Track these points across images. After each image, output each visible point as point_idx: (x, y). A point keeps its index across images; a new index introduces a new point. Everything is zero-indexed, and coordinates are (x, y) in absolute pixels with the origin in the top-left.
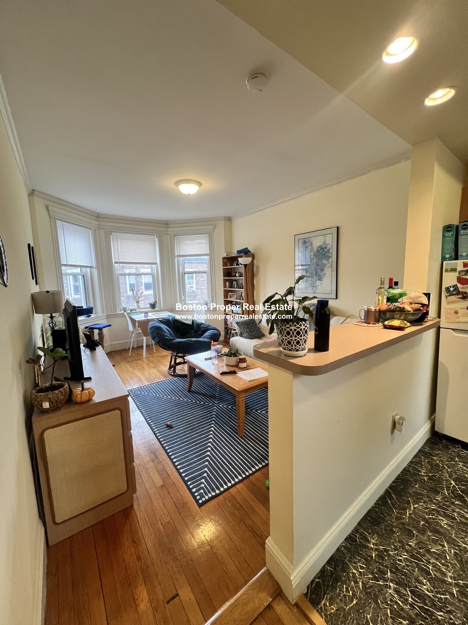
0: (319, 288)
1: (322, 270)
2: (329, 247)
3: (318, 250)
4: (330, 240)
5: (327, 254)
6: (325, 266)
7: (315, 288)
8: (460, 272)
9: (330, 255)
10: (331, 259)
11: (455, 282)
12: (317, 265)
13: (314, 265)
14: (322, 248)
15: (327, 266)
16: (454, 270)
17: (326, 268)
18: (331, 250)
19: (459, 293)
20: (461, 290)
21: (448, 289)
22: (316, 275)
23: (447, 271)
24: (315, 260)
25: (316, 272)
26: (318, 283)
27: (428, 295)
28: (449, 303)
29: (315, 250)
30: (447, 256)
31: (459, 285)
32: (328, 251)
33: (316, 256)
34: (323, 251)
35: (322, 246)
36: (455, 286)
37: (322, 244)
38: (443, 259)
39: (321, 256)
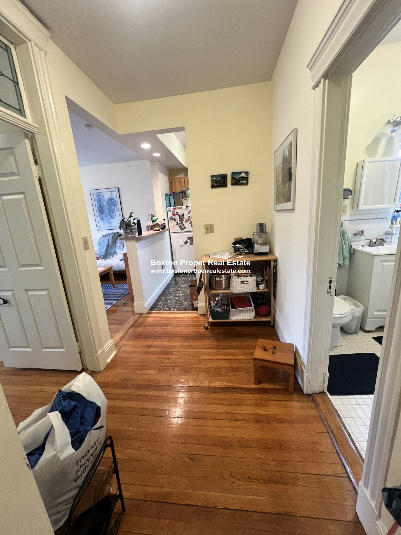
0: (113, 223)
1: (113, 212)
2: (115, 199)
3: (108, 201)
4: (115, 195)
5: (114, 203)
6: (115, 210)
7: (110, 223)
8: (172, 211)
9: (117, 204)
10: (117, 206)
11: (172, 215)
12: (109, 210)
13: (107, 210)
14: (110, 200)
15: (116, 210)
16: (170, 211)
17: (115, 212)
18: (116, 201)
19: (173, 219)
20: (174, 218)
21: (170, 218)
22: (110, 216)
23: (169, 211)
24: (107, 207)
25: (110, 214)
26: (112, 220)
27: (164, 220)
28: (171, 223)
29: (106, 201)
30: (168, 205)
31: (173, 216)
32: (115, 201)
33: (108, 204)
34: (112, 201)
35: (110, 198)
36: (172, 217)
37: (110, 197)
38: (167, 207)
39: (110, 204)
